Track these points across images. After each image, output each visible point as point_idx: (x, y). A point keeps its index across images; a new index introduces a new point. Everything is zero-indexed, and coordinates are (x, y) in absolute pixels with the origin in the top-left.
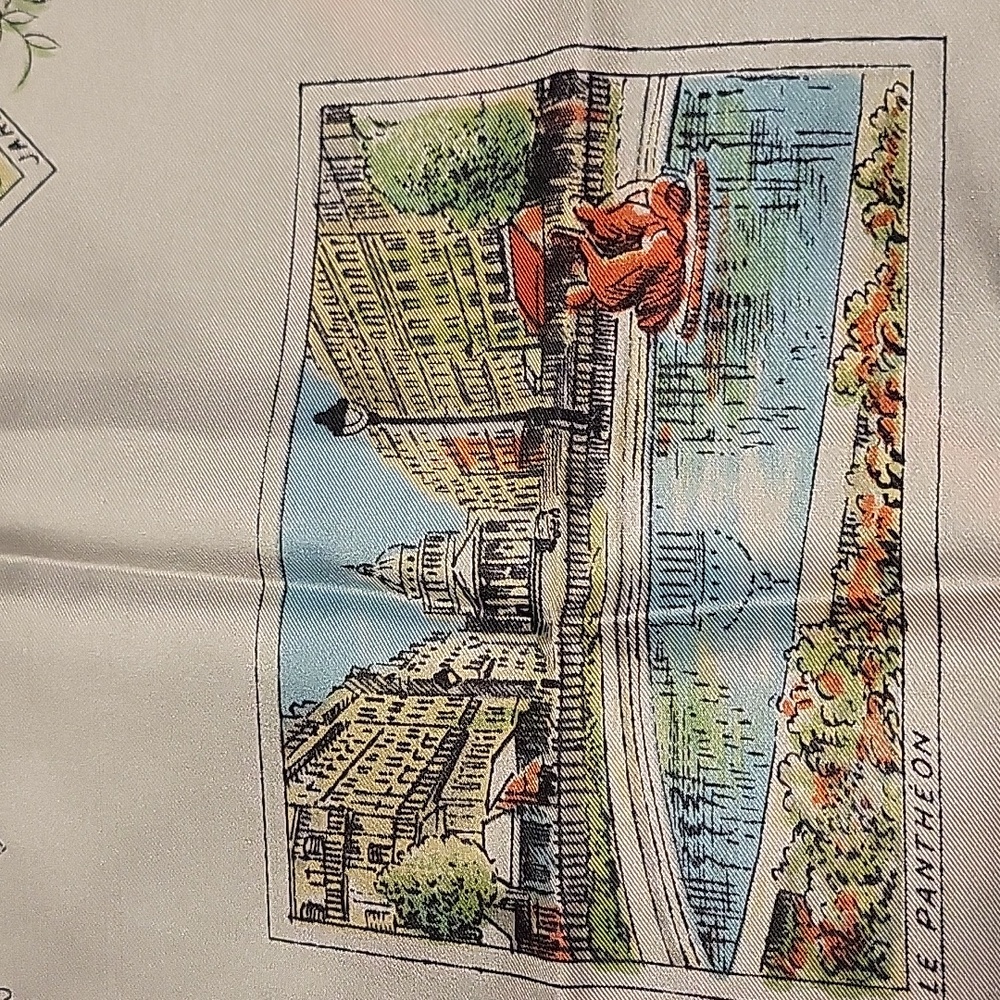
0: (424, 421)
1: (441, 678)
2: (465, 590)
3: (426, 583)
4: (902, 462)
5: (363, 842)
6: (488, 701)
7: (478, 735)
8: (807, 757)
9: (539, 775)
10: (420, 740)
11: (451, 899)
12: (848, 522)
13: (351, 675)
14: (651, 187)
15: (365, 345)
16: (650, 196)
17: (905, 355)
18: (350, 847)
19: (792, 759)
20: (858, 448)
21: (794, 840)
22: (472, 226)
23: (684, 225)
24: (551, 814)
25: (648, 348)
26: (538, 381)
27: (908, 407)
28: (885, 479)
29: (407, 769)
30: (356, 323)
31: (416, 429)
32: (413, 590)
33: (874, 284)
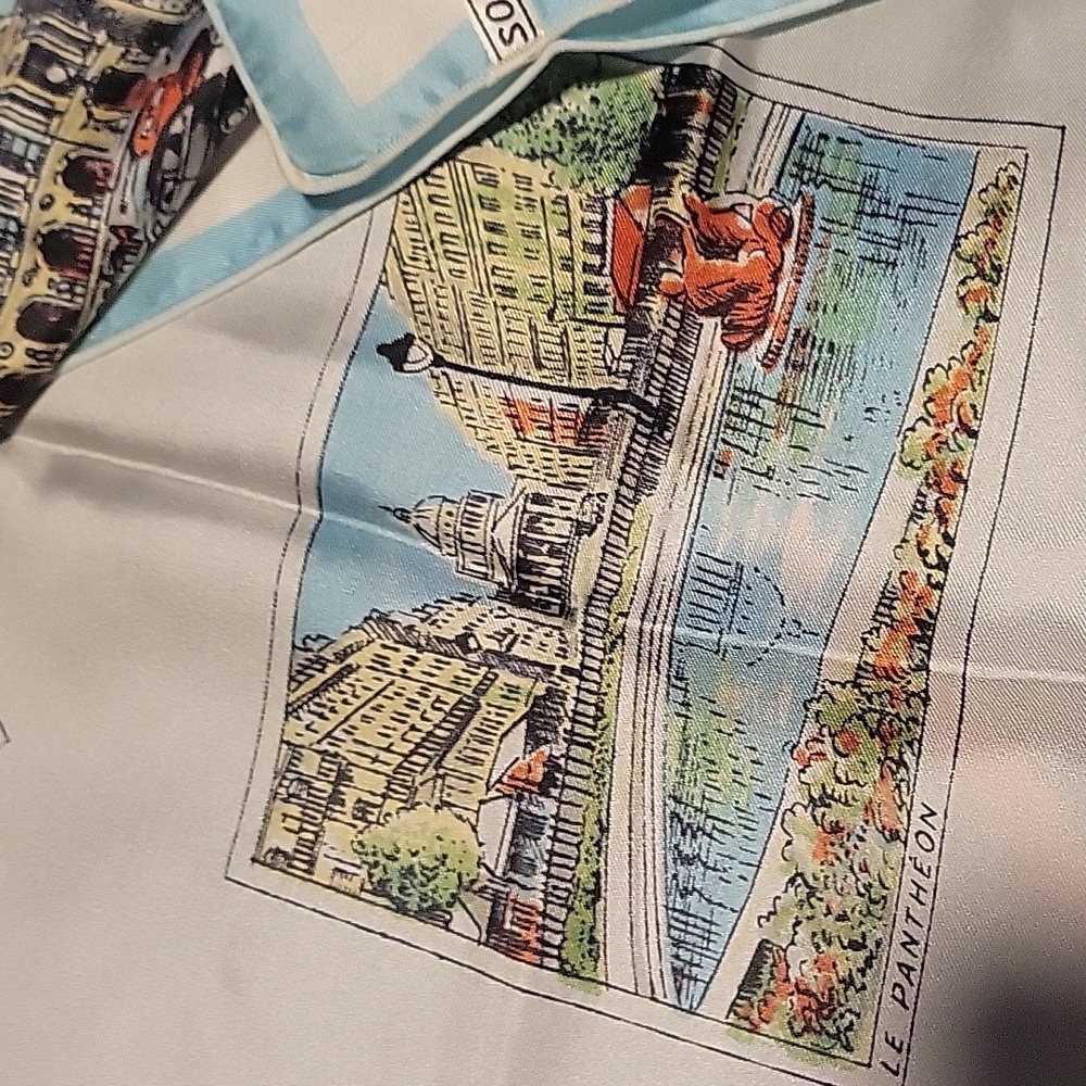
0: (489, 375)
1: (462, 641)
2: (502, 559)
3: (462, 542)
4: (952, 546)
5: (350, 796)
6: (505, 676)
7: (491, 709)
8: (813, 810)
9: (544, 765)
10: (431, 700)
11: (430, 874)
12: (888, 595)
13: (370, 618)
14: (757, 204)
15: (443, 280)
16: (754, 212)
17: (976, 438)
18: (336, 798)
19: (798, 809)
20: (911, 523)
21: (786, 891)
22: (574, 187)
23: (783, 254)
24: (550, 807)
25: (726, 365)
26: (615, 361)
27: (969, 492)
28: (932, 559)
29: (413, 728)
30: (436, 255)
31: (480, 381)
32: (449, 546)
33: (958, 360)
